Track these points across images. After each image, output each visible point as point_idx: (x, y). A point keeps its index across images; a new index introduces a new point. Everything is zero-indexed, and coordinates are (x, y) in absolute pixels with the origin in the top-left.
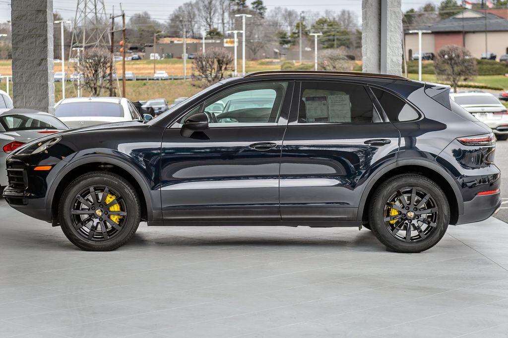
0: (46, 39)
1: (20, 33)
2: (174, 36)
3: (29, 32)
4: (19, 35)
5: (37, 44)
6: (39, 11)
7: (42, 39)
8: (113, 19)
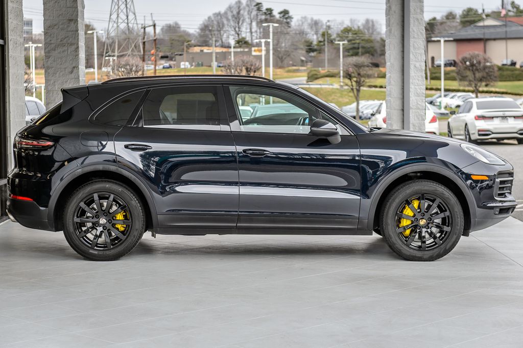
0: (78, 47)
1: (52, 42)
2: (204, 45)
3: (61, 41)
4: (51, 44)
5: (69, 51)
6: (70, 20)
7: (73, 47)
8: (145, 29)
